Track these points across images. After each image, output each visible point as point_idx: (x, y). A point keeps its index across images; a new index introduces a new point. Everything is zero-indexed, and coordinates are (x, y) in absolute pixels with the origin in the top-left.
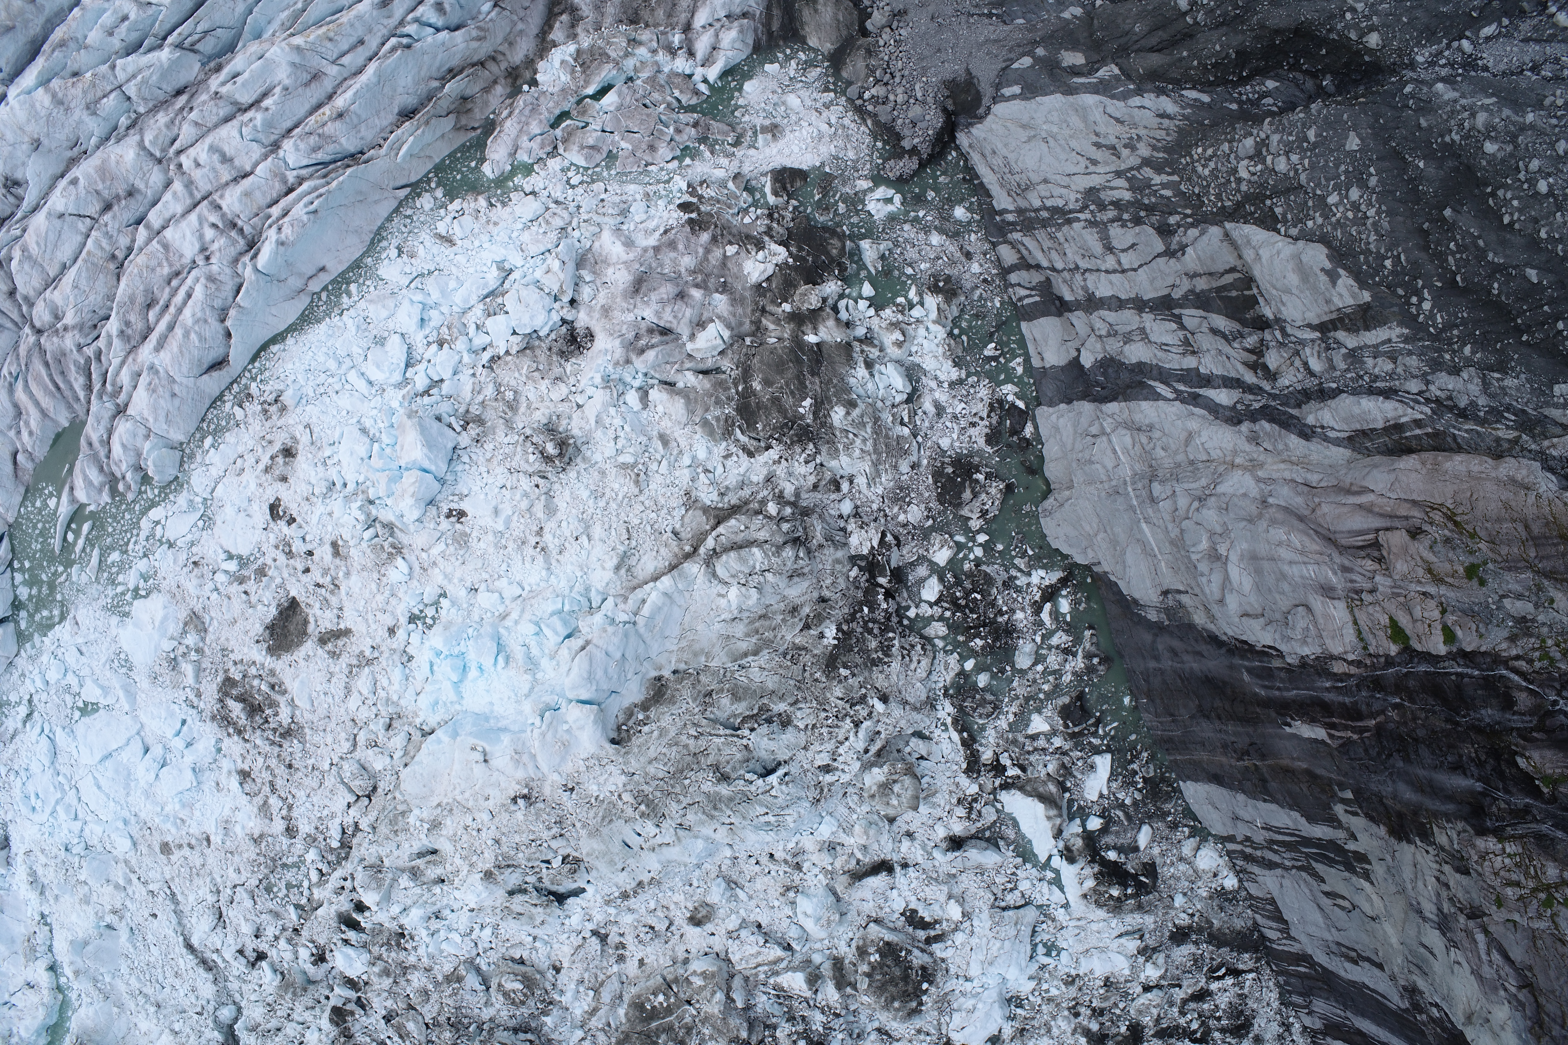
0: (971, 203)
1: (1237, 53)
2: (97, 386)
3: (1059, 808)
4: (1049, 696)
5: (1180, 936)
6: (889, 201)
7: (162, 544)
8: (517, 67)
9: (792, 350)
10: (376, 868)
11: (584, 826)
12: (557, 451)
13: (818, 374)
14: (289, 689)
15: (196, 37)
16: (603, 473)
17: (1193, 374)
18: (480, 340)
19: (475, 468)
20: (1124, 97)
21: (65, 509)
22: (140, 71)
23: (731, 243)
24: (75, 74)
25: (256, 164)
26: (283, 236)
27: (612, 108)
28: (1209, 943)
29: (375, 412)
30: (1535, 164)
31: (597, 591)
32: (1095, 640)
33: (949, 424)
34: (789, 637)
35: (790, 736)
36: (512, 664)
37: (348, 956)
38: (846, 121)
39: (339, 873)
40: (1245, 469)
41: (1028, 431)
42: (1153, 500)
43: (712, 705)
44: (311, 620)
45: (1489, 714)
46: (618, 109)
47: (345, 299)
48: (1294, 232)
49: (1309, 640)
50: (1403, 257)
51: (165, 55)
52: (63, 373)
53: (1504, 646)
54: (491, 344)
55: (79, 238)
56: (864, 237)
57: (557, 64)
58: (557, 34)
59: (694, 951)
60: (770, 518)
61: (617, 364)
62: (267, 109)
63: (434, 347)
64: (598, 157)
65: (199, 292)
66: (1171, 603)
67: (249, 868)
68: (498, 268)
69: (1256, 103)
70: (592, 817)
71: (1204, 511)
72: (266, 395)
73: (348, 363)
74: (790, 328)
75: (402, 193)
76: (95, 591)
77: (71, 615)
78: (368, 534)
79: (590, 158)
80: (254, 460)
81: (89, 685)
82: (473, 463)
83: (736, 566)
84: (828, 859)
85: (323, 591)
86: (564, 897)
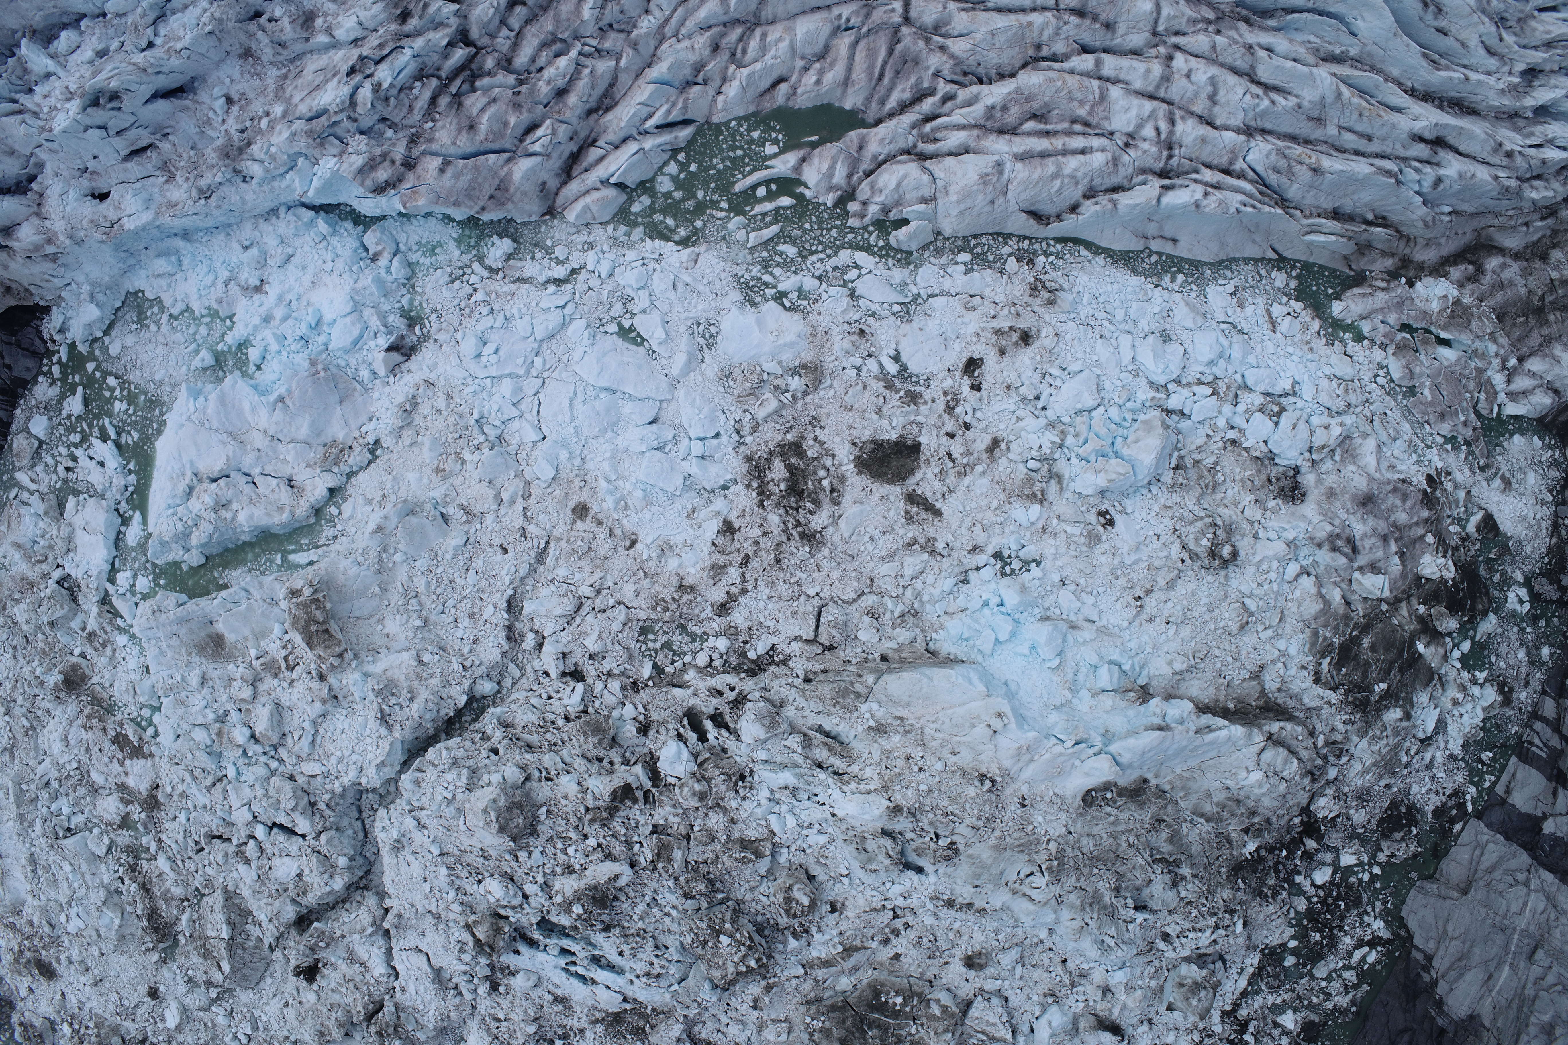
2: (916, 114)
4: (1310, 1007)
7: (845, 285)
8: (1413, 262)
9: (1403, 642)
10: (776, 708)
11: (1000, 838)
13: (1403, 674)
14: (843, 505)
16: (1226, 596)
18: (1240, 420)
19: (1152, 502)
21: (780, 167)
23: (1433, 534)
25: (1226, 128)
26: (1205, 202)
27: (1446, 363)
29: (1119, 383)
31: (1149, 673)
33: (1427, 779)
34: (1232, 828)
35: (1171, 895)
37: (679, 753)
39: (731, 679)
42: (1530, 959)
43: (1157, 831)
44: (918, 475)
46: (1446, 367)
47: (1167, 279)
52: (899, 71)
54: (1243, 431)
56: (1494, 610)
57: (1438, 291)
58: (1455, 272)
59: (944, 981)
60: (1315, 746)
61: (1312, 539)
62: (1274, 103)
63: (1208, 389)
64: (1406, 382)
65: (1096, 159)
66: (1468, 1027)
68: (1293, 385)
72: (1047, 277)
73: (1129, 326)
74: (1414, 626)
75: (1271, 255)
76: (741, 255)
77: (697, 250)
78: (1032, 464)
79: (1403, 377)
80: (992, 313)
81: (655, 318)
82: (1155, 497)
83: (1280, 761)
84: (1099, 998)
85: (951, 464)
86: (908, 866)
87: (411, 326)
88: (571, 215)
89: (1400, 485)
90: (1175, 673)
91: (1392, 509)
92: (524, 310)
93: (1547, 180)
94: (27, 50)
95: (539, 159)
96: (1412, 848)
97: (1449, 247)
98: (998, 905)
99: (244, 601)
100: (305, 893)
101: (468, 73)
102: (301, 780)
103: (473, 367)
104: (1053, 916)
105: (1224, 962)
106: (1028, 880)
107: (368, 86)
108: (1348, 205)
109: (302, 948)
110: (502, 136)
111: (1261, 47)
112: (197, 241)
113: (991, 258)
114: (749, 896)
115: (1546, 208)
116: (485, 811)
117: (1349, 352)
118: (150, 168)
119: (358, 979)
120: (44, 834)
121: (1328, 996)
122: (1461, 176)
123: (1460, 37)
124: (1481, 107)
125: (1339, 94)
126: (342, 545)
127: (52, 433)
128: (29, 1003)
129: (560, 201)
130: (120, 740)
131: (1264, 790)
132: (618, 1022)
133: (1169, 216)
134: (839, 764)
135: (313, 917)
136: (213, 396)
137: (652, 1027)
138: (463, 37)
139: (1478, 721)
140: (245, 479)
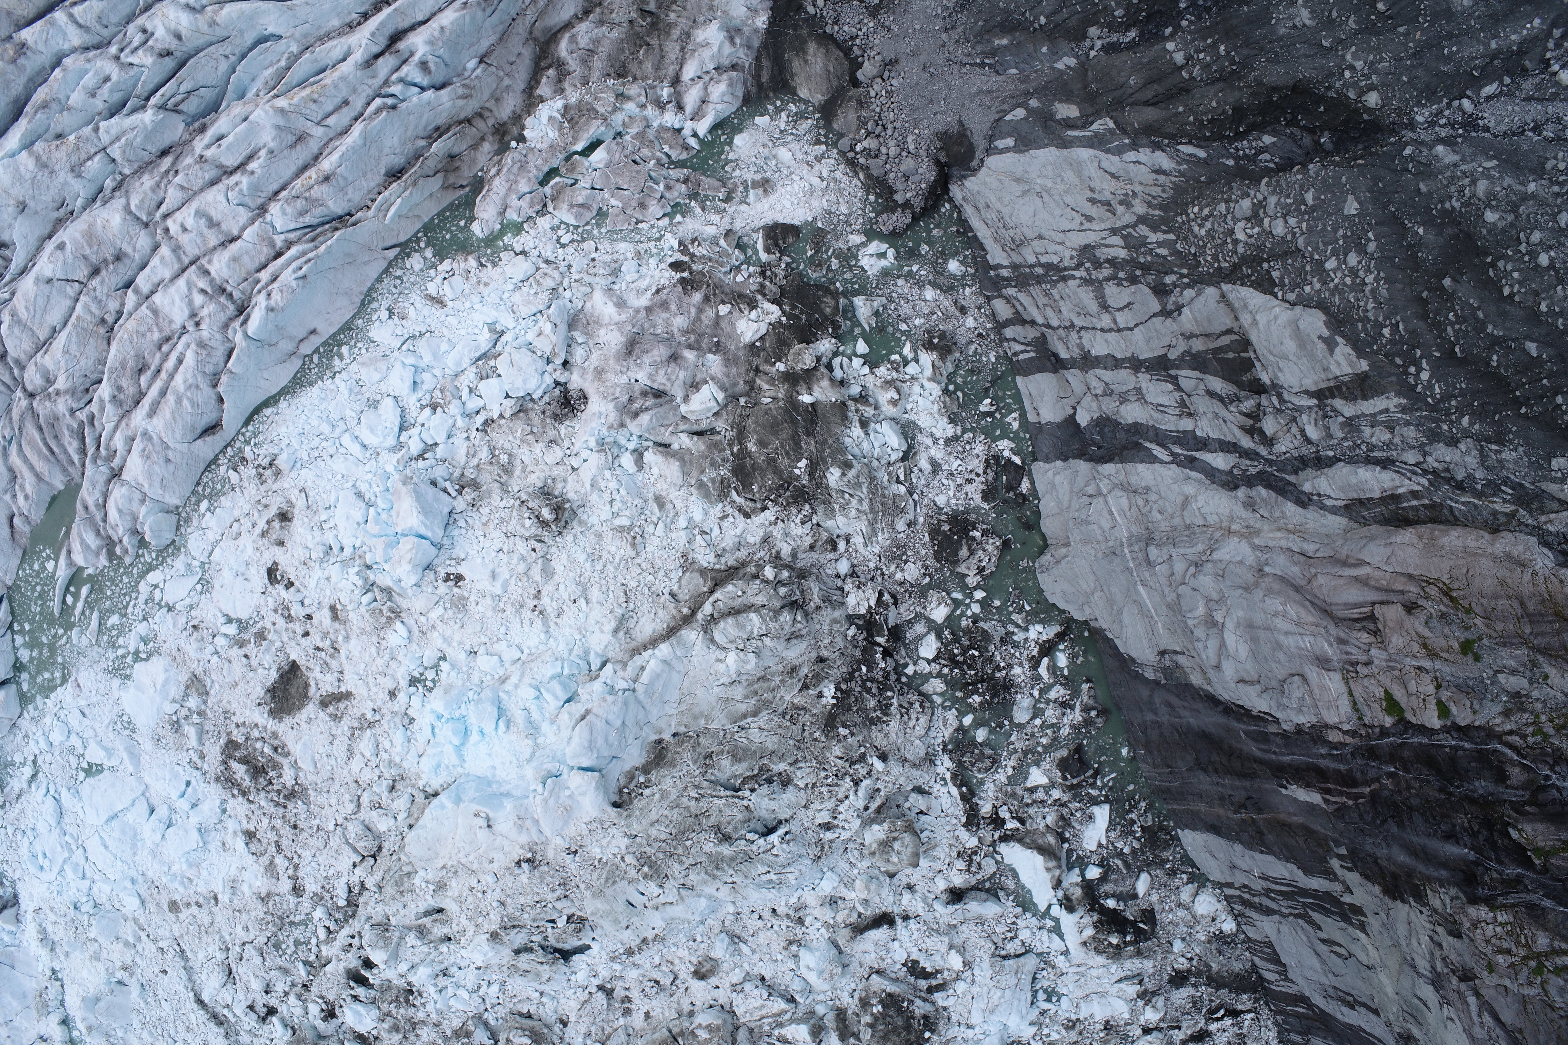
0: (966, 257)
1: (1233, 109)
2: (91, 451)
3: (1058, 859)
4: (1047, 749)
5: (1179, 979)
6: (882, 255)
7: (161, 607)
8: (505, 123)
9: (786, 411)
10: (383, 927)
11: (588, 888)
12: (553, 517)
13: (813, 435)
14: (292, 751)
15: (179, 98)
16: (599, 536)
17: (1190, 436)
18: (473, 404)
19: (471, 532)
20: (1119, 151)
21: (63, 573)
22: (124, 133)
23: (723, 302)
24: (59, 136)
25: (244, 229)
26: (272, 303)
27: (601, 165)
28: (1208, 985)
29: (370, 476)
30: (1536, 237)
31: (596, 653)
32: (1092, 693)
33: (945, 481)
34: (788, 698)
35: (790, 795)
36: (513, 729)
37: (357, 1013)
38: (838, 175)
39: (346, 931)
40: (1242, 535)
41: (1025, 486)
42: (1150, 564)
43: (712, 767)
44: (312, 683)
45: (1482, 786)
46: (607, 166)
47: (337, 361)
48: (1291, 297)
49: (1305, 709)
50: (1401, 326)
51: (148, 116)
52: (56, 437)
53: (1498, 720)
54: (484, 408)
55: (68, 303)
56: (857, 293)
57: (544, 120)
58: (544, 89)
59: (699, 1004)
60: (767, 582)
61: (611, 427)
62: (253, 173)
63: (428, 411)
64: (588, 215)
65: (190, 358)
66: (1168, 663)
67: (257, 926)
68: (490, 330)
69: (1252, 159)
70: (596, 878)
71: (1201, 577)
72: (260, 459)
73: (341, 427)
74: (784, 388)
75: (392, 253)
76: (95, 654)
77: (73, 678)
78: (366, 599)
79: (580, 216)
80: (251, 524)
81: (93, 747)
82: (470, 527)
83: (733, 631)
84: (832, 912)
85: (323, 654)
86: (567, 956)
89: (654, 301)
90: (615, 632)
92: (35, 815)
97: (519, 79)
108: (392, 160)
111: (209, 147)
117: (518, 249)
121: (1054, 726)
122: (434, 41)
125: (282, 110)
139: (937, 393)
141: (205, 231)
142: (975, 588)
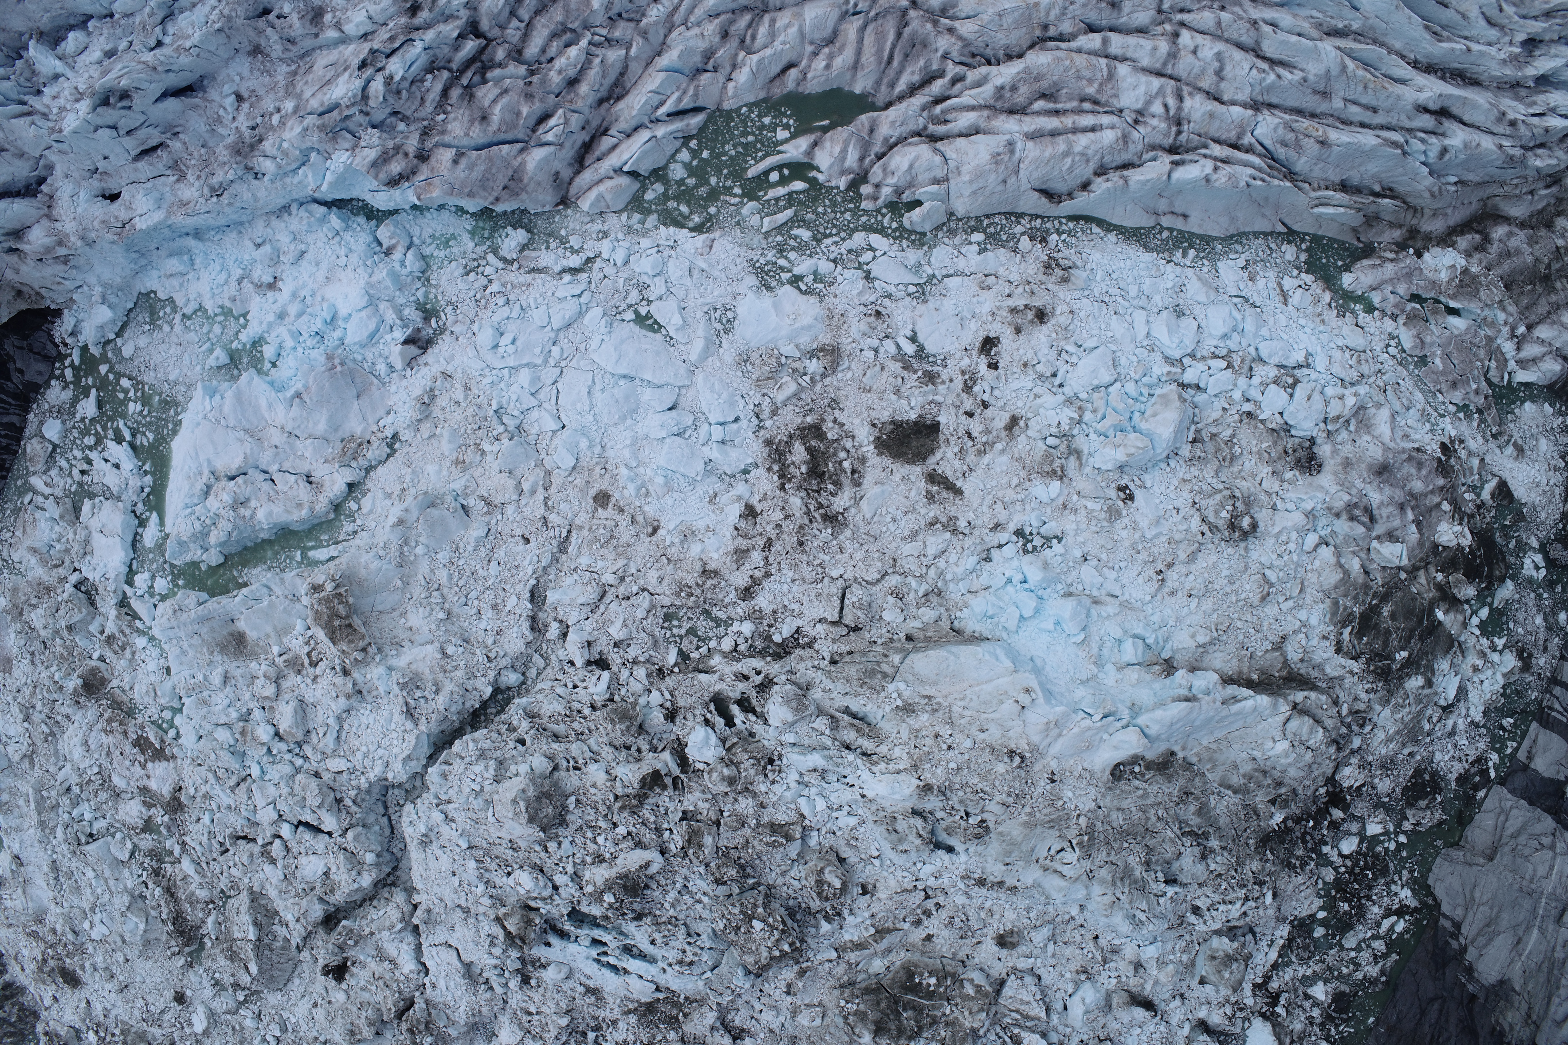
2: (925, 97)
4: (1341, 978)
6: (1538, 568)
7: (860, 267)
8: (1421, 233)
9: (1424, 610)
10: (799, 689)
11: (1030, 814)
12: (1248, 529)
13: (1424, 642)
14: (864, 487)
16: (1246, 568)
18: (1255, 392)
19: (1171, 475)
21: (792, 152)
23: (1448, 501)
25: (1234, 103)
26: (1215, 177)
27: (1456, 332)
29: (1134, 359)
31: (1173, 646)
33: (1450, 747)
34: (1258, 799)
35: (1200, 868)
37: (707, 738)
38: (1557, 491)
39: (757, 663)
43: (1185, 804)
44: (938, 455)
46: (1455, 335)
47: (1179, 254)
52: (908, 54)
54: (1258, 403)
57: (1446, 261)
58: (1462, 242)
59: (977, 960)
60: (1341, 715)
61: (1329, 509)
62: (1280, 77)
63: (1221, 363)
64: (1417, 352)
65: (1106, 136)
66: (1499, 992)
70: (1045, 813)
72: (1060, 255)
73: (1143, 302)
74: (1433, 594)
75: (1281, 228)
76: (756, 240)
77: (712, 236)
79: (1414, 347)
80: (1007, 291)
82: (1174, 471)
83: (1305, 730)
84: (1131, 973)
85: (970, 443)
86: (938, 846)
87: (427, 319)
88: (585, 204)
89: (1414, 454)
90: (1199, 646)
91: (1408, 478)
92: (540, 300)
93: (1550, 149)
94: (35, 52)
95: (552, 148)
96: (1437, 816)
97: (1456, 217)
98: (1029, 882)
99: (266, 597)
100: (332, 891)
101: (479, 64)
102: (326, 776)
103: (490, 358)
104: (1085, 892)
105: (1254, 934)
106: (1058, 856)
107: (379, 79)
108: (1355, 177)
109: (330, 946)
110: (515, 126)
111: (1266, 23)
112: (209, 240)
113: (1004, 237)
114: (780, 881)
115: (1550, 176)
116: (515, 802)
117: (1361, 323)
118: (160, 167)
119: (388, 976)
120: (66, 841)
121: (1358, 966)
122: (1466, 145)
123: (1460, 9)
124: (1482, 78)
125: (1344, 67)
126: (362, 540)
127: (66, 437)
128: (54, 1012)
129: (573, 191)
130: (141, 743)
131: (1290, 760)
132: (651, 1012)
133: (1180, 192)
134: (868, 745)
135: (340, 916)
136: (229, 394)
137: (685, 1016)
138: (473, 29)
139: (1498, 687)
140: (263, 476)
141: (1210, 71)
142: (1404, 832)
